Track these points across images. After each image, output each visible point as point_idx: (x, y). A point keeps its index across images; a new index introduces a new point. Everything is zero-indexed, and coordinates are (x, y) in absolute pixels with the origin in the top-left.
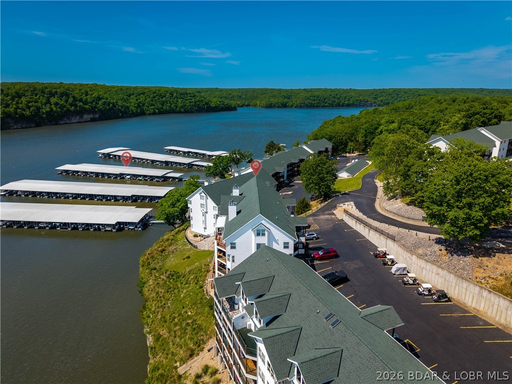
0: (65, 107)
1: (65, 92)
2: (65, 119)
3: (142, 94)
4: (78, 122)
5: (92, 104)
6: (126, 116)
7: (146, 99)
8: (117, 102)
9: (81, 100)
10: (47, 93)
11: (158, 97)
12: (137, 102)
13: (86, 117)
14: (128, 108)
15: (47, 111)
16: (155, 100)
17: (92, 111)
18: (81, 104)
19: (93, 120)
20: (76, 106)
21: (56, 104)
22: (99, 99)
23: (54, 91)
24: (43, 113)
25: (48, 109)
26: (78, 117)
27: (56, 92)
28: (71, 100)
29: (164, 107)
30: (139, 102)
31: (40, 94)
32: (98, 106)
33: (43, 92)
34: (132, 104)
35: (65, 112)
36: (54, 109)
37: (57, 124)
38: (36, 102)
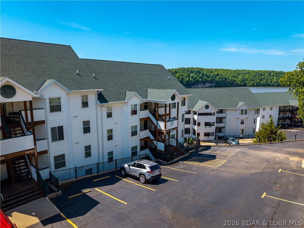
0: (196, 78)
1: (199, 71)
2: (195, 85)
3: (248, 73)
4: (202, 88)
5: (212, 77)
6: (232, 86)
7: (249, 77)
8: (228, 78)
9: (206, 76)
10: (189, 71)
11: (259, 75)
12: (243, 78)
13: (207, 85)
14: (235, 82)
15: (186, 81)
16: (256, 78)
17: (212, 82)
18: (206, 77)
19: (211, 87)
20: (202, 78)
21: (193, 77)
22: (218, 75)
23: (193, 70)
24: (185, 82)
25: (187, 80)
26: (202, 85)
27: (194, 71)
28: (201, 75)
29: (262, 82)
30: (244, 79)
31: (186, 72)
32: (216, 79)
33: (188, 71)
34: (239, 79)
35: (196, 82)
36: (191, 79)
37: (190, 88)
38: (183, 76)
